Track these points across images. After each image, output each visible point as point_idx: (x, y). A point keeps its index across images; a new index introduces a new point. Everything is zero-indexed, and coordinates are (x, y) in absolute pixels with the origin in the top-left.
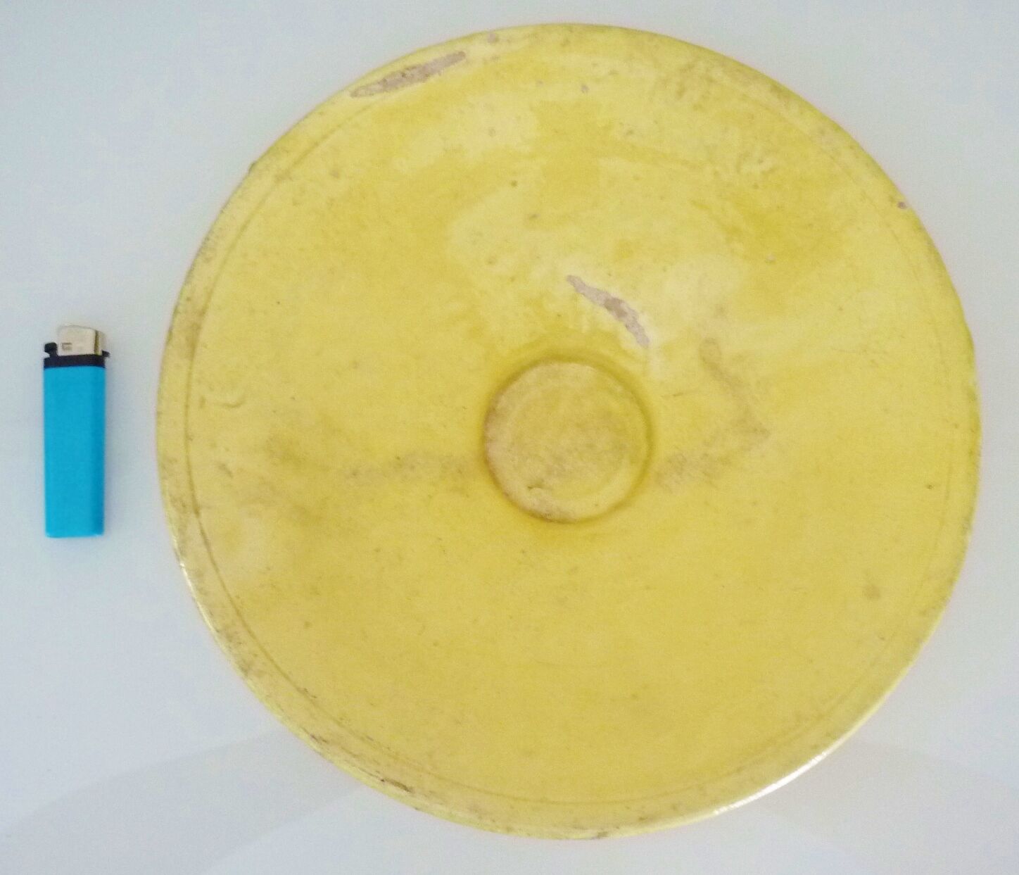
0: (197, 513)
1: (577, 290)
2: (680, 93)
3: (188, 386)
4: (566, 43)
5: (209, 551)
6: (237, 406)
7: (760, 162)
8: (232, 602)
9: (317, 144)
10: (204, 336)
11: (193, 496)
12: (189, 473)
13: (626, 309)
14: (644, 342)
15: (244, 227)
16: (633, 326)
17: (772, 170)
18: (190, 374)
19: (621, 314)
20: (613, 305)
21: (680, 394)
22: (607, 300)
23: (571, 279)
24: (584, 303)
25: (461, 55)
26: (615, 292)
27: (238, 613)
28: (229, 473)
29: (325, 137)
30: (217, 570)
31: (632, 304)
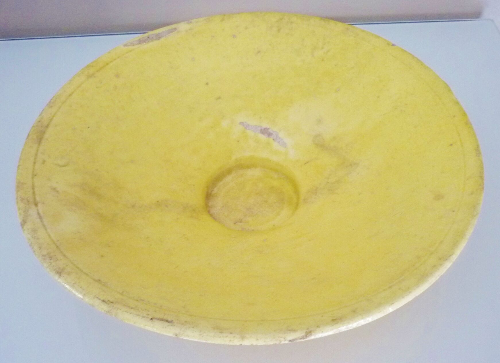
0: (36, 205)
1: (246, 128)
2: (279, 30)
3: (36, 155)
4: (223, 20)
5: (42, 221)
6: (64, 166)
7: (322, 48)
8: (54, 243)
9: (107, 64)
10: (46, 136)
11: (35, 198)
12: (33, 189)
13: (272, 132)
14: (285, 145)
15: (70, 95)
16: (277, 139)
17: (328, 51)
18: (37, 151)
19: (270, 135)
20: (265, 131)
21: (308, 162)
22: (261, 130)
23: (241, 123)
24: (250, 133)
25: (175, 29)
26: (265, 125)
27: (57, 247)
28: (58, 192)
29: (111, 62)
30: (46, 229)
31: (274, 129)
